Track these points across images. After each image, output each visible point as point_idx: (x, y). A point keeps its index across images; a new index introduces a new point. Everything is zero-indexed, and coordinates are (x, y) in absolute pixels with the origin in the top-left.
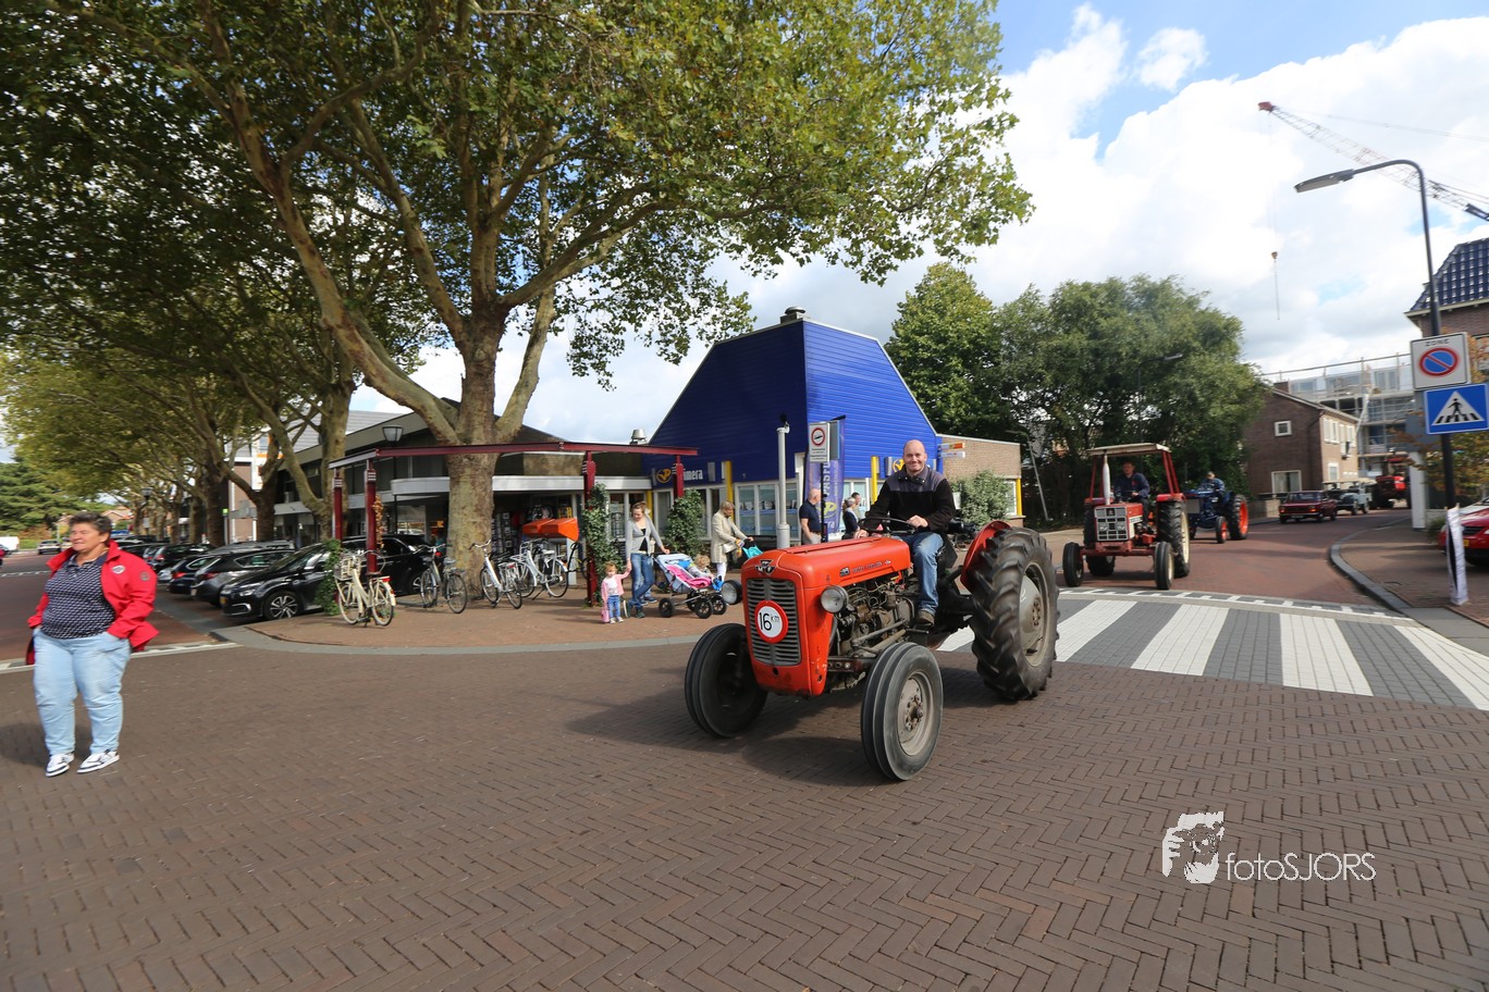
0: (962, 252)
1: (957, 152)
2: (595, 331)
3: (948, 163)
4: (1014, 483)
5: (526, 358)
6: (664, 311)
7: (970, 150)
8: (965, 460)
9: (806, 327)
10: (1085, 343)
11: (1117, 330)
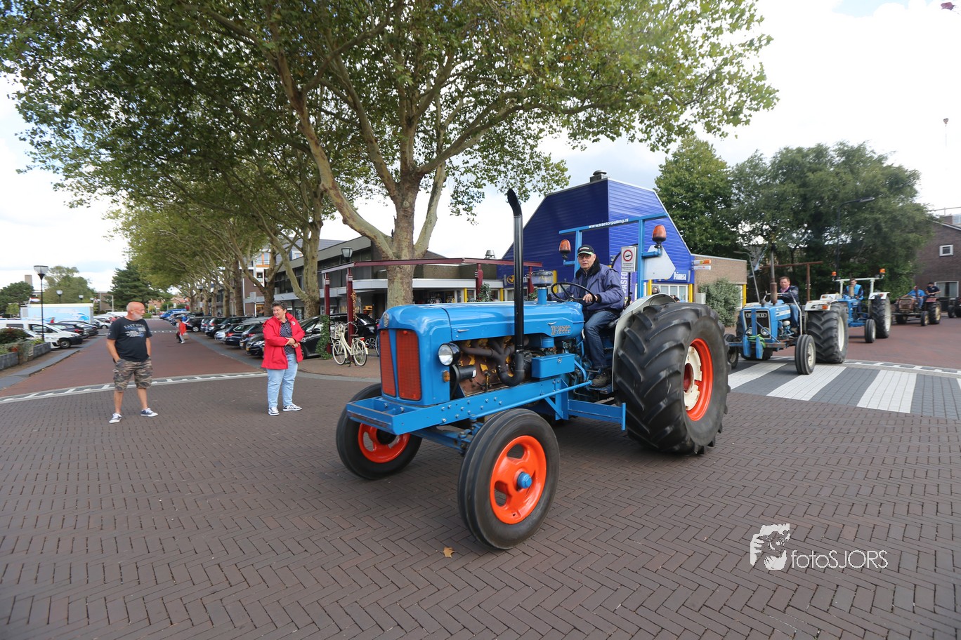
0: (722, 130)
1: (725, 62)
2: (466, 187)
3: (718, 70)
4: (741, 287)
5: (430, 205)
6: (511, 174)
7: (735, 61)
8: (709, 271)
9: (609, 184)
10: (796, 190)
11: (822, 181)
